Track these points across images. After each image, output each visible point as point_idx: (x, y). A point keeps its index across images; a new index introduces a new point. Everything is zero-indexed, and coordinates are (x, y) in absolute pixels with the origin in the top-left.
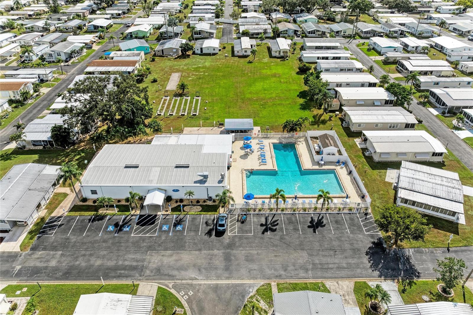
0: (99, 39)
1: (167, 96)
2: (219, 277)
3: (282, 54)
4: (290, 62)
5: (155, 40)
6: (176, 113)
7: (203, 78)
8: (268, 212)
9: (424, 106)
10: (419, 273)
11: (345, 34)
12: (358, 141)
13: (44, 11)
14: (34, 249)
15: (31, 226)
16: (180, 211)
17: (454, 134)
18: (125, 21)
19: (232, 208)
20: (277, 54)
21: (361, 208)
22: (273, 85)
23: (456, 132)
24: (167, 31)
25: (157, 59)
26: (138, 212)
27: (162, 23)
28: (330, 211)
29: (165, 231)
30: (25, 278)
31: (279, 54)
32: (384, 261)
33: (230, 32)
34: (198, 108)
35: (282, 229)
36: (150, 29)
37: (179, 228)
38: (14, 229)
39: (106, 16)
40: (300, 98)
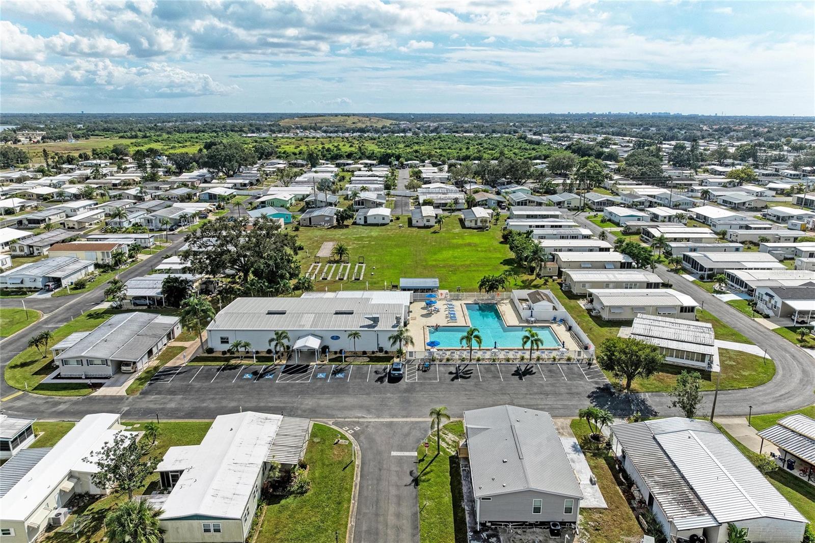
0: (217, 209)
1: (318, 263)
2: (393, 416)
3: (479, 224)
4: (491, 234)
5: (299, 211)
6: (331, 278)
7: (367, 247)
8: (459, 362)
9: (677, 273)
10: (655, 412)
11: (570, 206)
12: (582, 303)
13: (134, 181)
14: (144, 393)
15: (140, 374)
16: (341, 361)
17: (716, 297)
18: (252, 192)
19: (411, 358)
20: (473, 225)
21: (583, 359)
22: (467, 253)
23: (718, 296)
24: (315, 200)
25: (301, 229)
26: (284, 362)
27: (308, 193)
28: (541, 362)
29: (321, 379)
30: (137, 417)
31: (476, 224)
32: (612, 403)
33: (406, 204)
34: (362, 274)
35: (477, 377)
36: (291, 199)
37: (339, 376)
38: (117, 376)
39: (226, 185)
40: (504, 265)
